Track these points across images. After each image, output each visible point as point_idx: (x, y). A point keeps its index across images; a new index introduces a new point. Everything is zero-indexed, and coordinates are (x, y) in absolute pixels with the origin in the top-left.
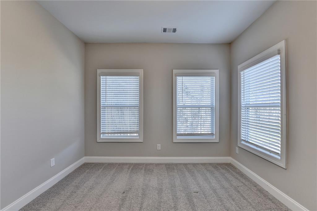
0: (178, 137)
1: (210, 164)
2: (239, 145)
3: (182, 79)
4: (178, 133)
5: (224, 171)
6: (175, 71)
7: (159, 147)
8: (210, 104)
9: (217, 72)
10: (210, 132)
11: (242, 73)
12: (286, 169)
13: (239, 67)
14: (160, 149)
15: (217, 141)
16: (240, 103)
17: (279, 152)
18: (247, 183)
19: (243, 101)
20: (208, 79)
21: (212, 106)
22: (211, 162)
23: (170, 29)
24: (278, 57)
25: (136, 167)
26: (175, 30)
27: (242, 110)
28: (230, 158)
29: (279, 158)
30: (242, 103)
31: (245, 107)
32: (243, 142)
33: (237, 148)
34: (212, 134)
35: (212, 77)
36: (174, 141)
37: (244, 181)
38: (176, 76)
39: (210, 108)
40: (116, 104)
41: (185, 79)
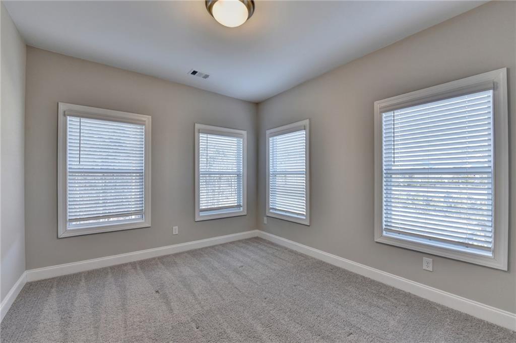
0: (202, 214)
1: (239, 241)
2: (268, 215)
3: (207, 138)
4: (201, 208)
5: (256, 244)
6: (197, 126)
7: (176, 230)
8: (236, 171)
9: (244, 133)
10: (236, 204)
11: (271, 139)
12: (309, 226)
13: (268, 132)
14: (177, 233)
15: (245, 214)
16: (269, 170)
17: (305, 213)
18: (279, 249)
19: (272, 168)
20: (234, 140)
21: (238, 173)
22: (241, 238)
23: (201, 74)
24: (304, 132)
25: (145, 265)
26: (206, 76)
27: (271, 178)
28: (257, 231)
29: (304, 218)
30: (270, 170)
31: (273, 174)
32: (271, 211)
33: (265, 218)
34: (239, 206)
35: (239, 139)
36: (197, 219)
37: (276, 248)
38: (199, 133)
39: (236, 176)
40: (101, 169)
41: (209, 138)
